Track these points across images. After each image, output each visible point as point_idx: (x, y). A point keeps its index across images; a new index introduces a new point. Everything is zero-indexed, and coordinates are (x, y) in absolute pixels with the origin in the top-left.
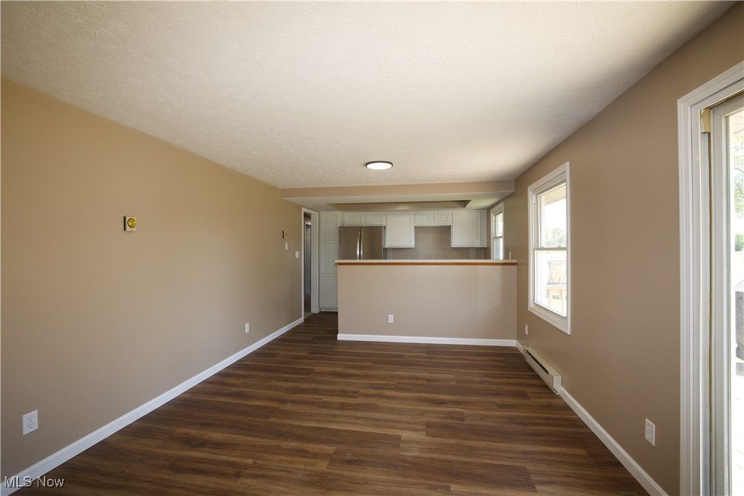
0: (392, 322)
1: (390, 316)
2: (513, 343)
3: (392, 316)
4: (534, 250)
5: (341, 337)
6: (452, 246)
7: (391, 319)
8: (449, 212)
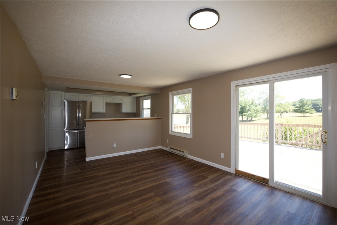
0: (115, 147)
1: (114, 144)
2: (160, 147)
3: (115, 144)
4: (172, 114)
5: (88, 159)
6: (123, 112)
7: (115, 145)
8: (121, 97)
